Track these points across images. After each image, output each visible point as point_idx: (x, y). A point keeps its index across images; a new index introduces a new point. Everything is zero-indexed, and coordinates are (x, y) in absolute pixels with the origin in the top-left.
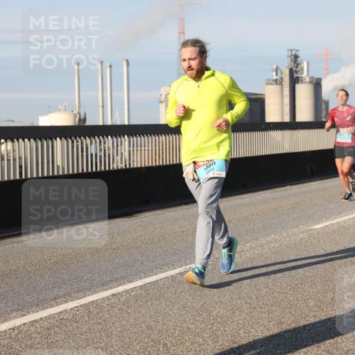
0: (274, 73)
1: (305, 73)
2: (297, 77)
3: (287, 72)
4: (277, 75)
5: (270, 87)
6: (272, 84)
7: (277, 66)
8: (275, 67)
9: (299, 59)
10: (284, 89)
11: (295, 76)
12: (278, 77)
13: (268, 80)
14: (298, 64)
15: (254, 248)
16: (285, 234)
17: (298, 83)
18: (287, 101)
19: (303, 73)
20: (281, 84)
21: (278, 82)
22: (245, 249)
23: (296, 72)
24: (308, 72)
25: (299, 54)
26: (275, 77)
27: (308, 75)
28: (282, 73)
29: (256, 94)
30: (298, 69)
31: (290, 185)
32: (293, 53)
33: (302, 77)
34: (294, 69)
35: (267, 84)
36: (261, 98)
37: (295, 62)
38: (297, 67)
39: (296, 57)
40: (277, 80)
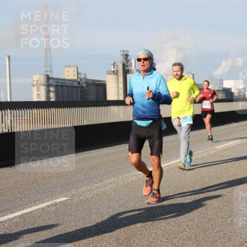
0: (112, 66)
1: (133, 67)
2: (128, 70)
3: (121, 66)
4: (114, 68)
5: (109, 76)
6: (111, 74)
7: (114, 62)
8: (112, 62)
9: (129, 57)
10: (119, 78)
11: (127, 68)
12: (115, 69)
13: (108, 71)
14: (128, 61)
15: (100, 187)
16: (120, 177)
17: (128, 73)
18: (121, 85)
19: (131, 67)
20: (117, 74)
21: (115, 73)
22: (93, 188)
23: (127, 66)
24: (135, 66)
25: (129, 53)
26: (113, 69)
27: (135, 68)
28: (117, 66)
29: (100, 81)
30: (128, 64)
31: (124, 143)
32: (125, 53)
33: (131, 70)
34: (126, 64)
35: (108, 74)
36: (104, 84)
37: (126, 59)
38: (128, 63)
39: (127, 56)
40: (114, 71)
